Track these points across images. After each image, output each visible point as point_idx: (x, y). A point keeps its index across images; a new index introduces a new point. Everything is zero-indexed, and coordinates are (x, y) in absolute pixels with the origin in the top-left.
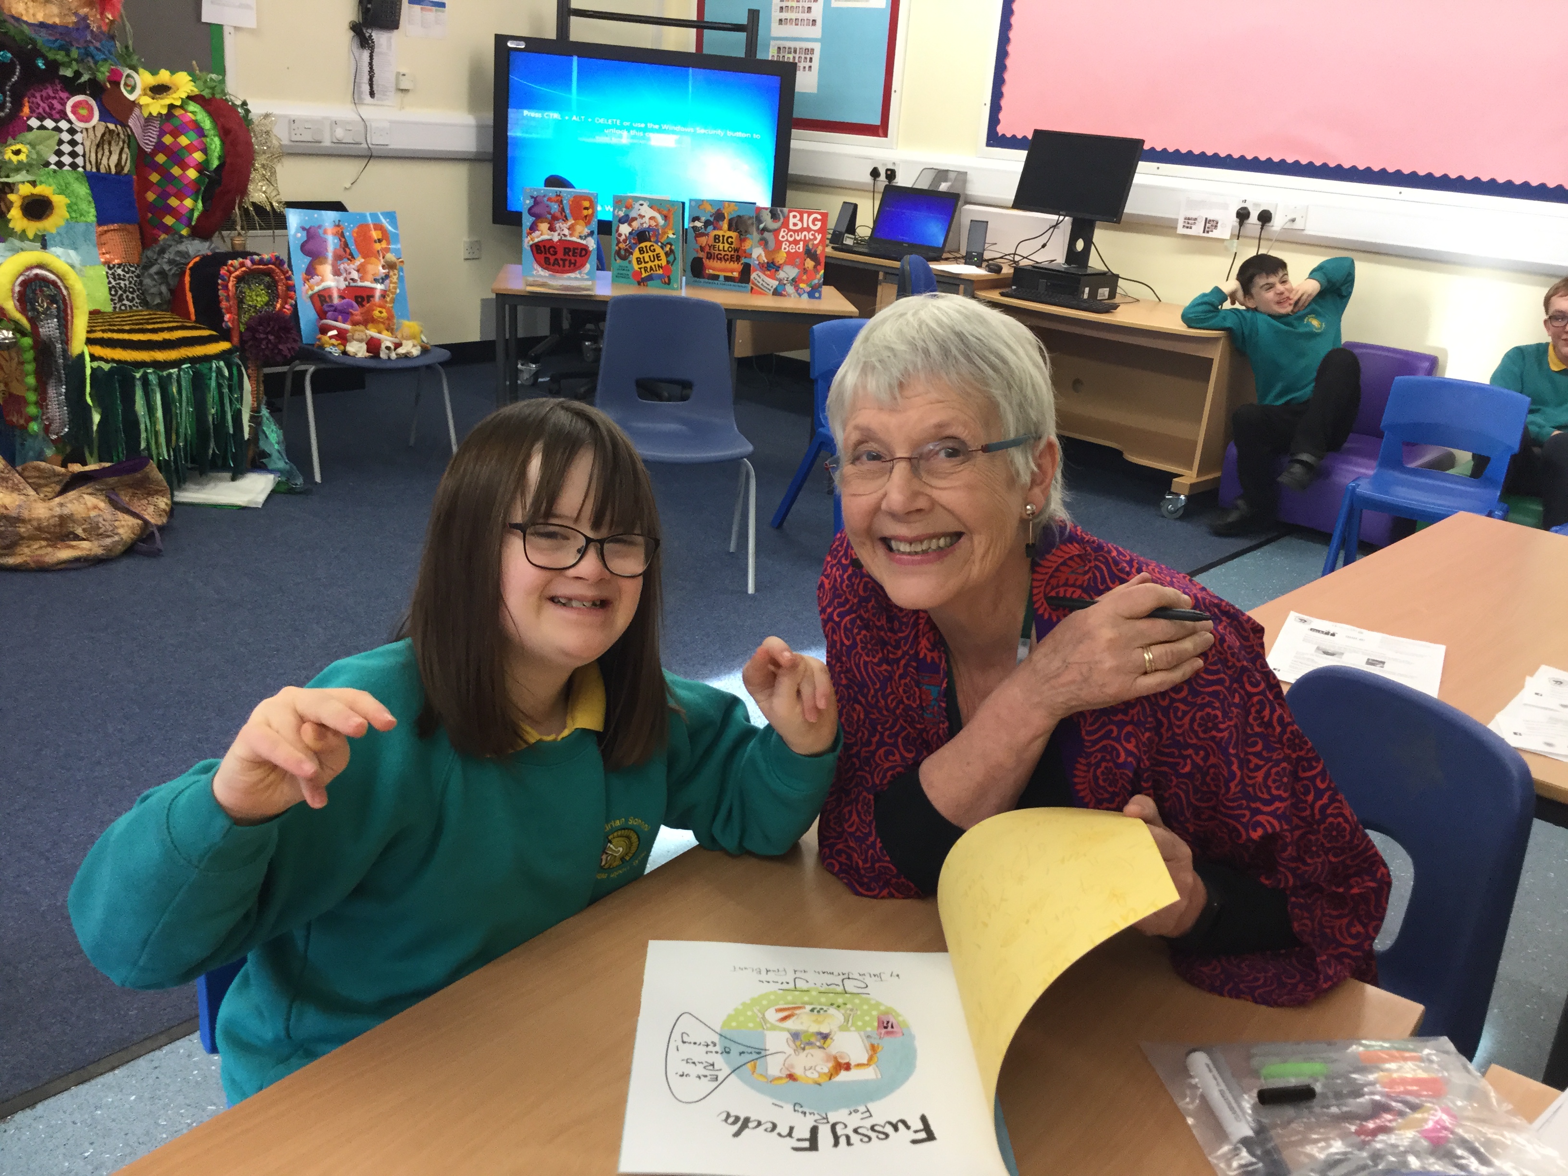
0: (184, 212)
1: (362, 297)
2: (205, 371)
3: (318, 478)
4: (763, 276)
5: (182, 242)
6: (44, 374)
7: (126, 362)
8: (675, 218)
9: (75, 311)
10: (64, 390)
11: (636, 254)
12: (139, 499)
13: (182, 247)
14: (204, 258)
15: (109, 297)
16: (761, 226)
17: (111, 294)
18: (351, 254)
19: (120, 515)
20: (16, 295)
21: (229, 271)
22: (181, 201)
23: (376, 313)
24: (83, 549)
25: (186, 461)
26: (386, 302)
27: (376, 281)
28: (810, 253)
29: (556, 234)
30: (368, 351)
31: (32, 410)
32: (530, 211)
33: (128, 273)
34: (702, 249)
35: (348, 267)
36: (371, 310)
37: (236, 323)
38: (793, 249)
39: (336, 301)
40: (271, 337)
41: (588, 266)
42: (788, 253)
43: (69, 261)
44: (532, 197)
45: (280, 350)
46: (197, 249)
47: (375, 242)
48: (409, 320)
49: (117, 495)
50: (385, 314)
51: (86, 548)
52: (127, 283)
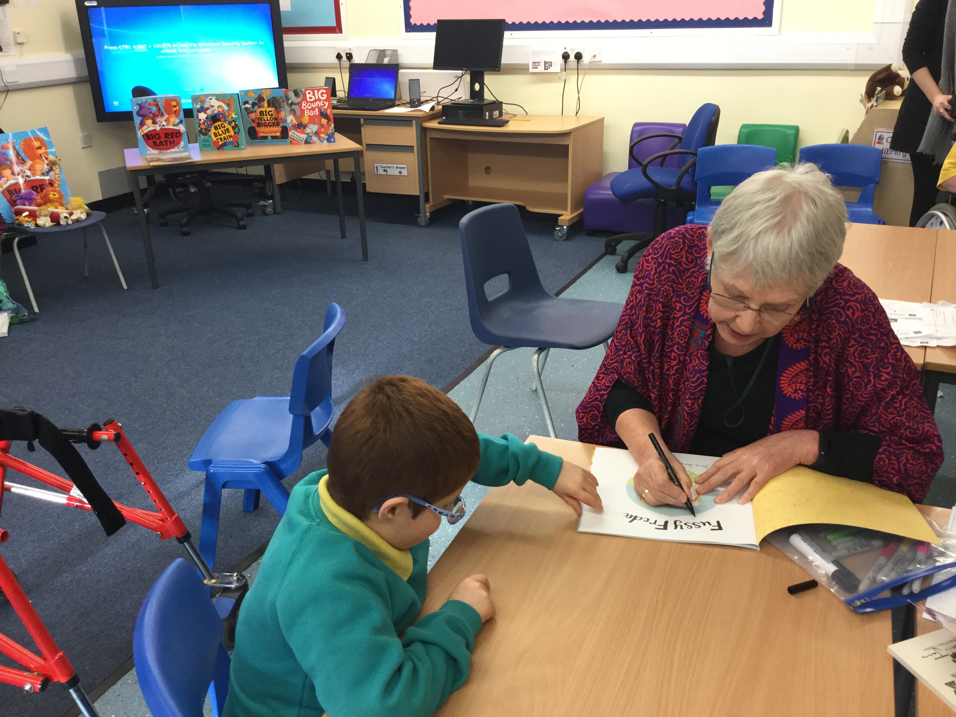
1: (37, 186)
3: (36, 310)
4: (296, 133)
8: (235, 104)
11: (213, 130)
16: (290, 102)
18: (23, 159)
23: (51, 196)
26: (55, 187)
27: (43, 174)
28: (323, 115)
29: (158, 125)
30: (52, 222)
32: (138, 114)
34: (253, 121)
35: (23, 168)
38: (312, 113)
39: (23, 191)
41: (182, 143)
42: (309, 116)
44: (138, 104)
47: (37, 149)
48: (72, 195)
50: (57, 196)
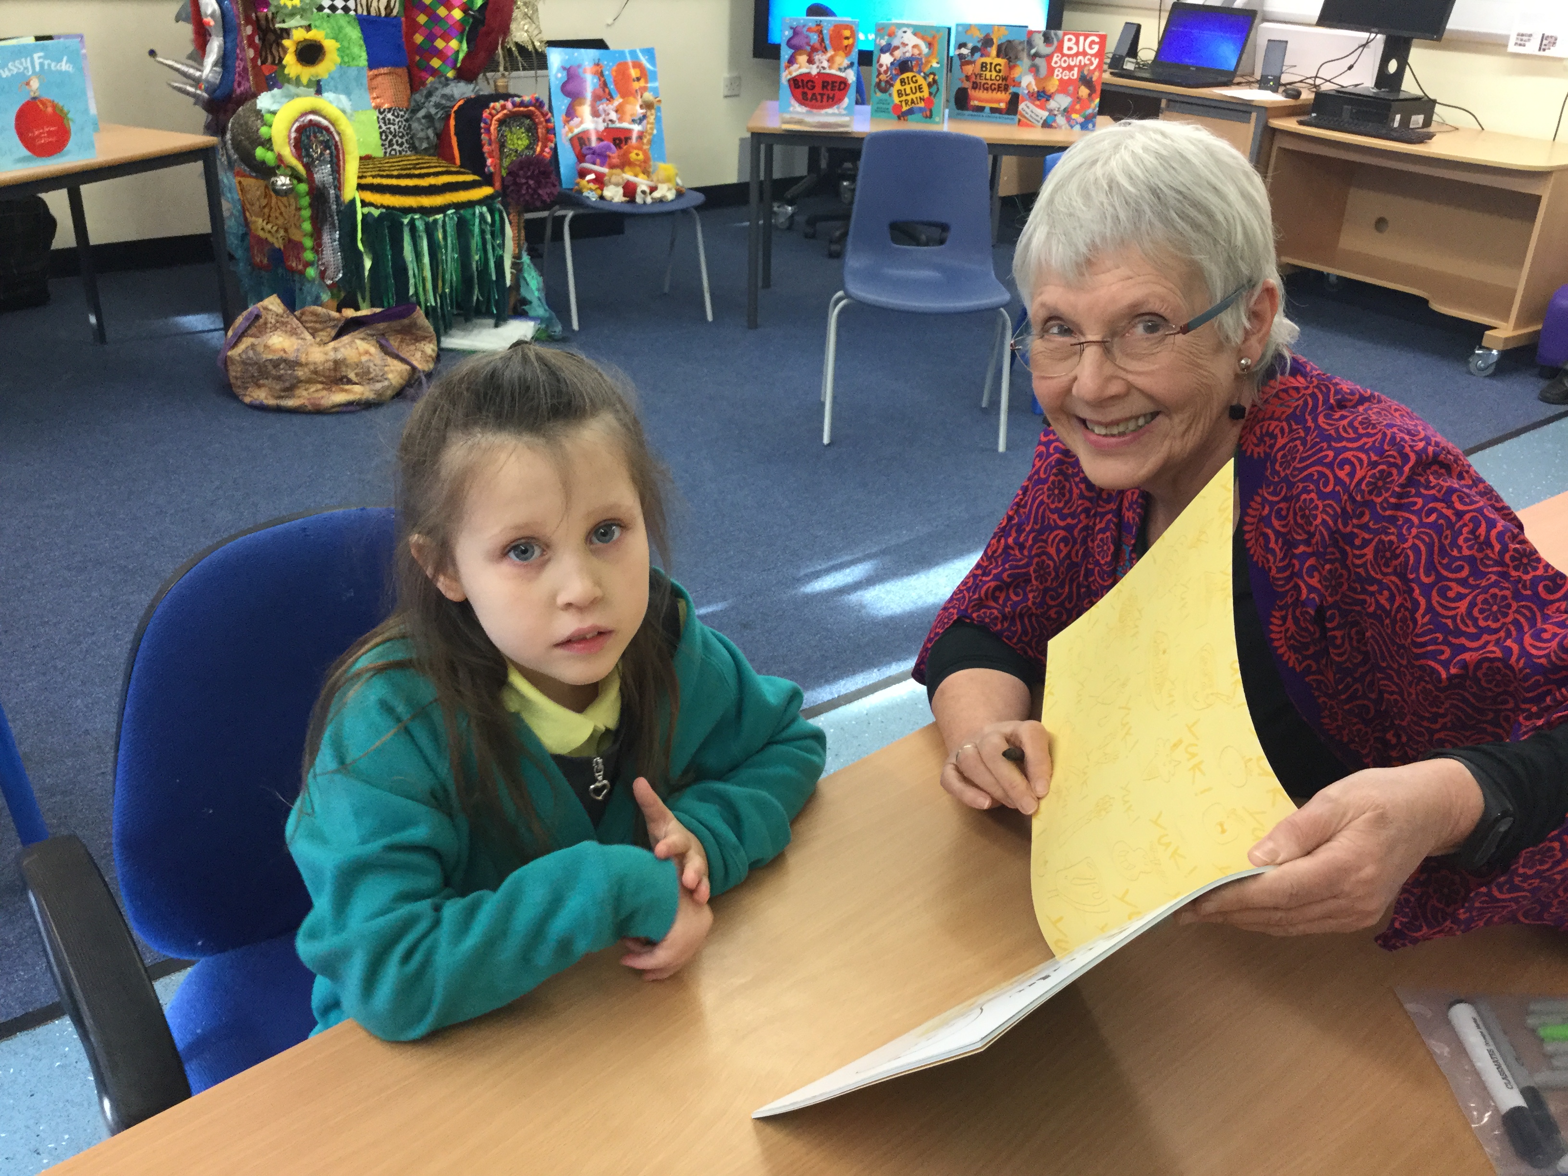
0: (450, 54)
1: (619, 138)
2: (469, 217)
3: (575, 326)
4: (1032, 106)
5: (447, 85)
6: (319, 220)
7: (394, 208)
8: (940, 46)
9: (347, 156)
10: (337, 236)
11: (897, 85)
12: (408, 345)
13: (447, 91)
14: (468, 101)
15: (380, 142)
16: (1033, 51)
17: (381, 138)
18: (610, 94)
19: (389, 360)
20: (292, 141)
21: (490, 114)
22: (447, 41)
23: (633, 156)
24: (356, 393)
25: (452, 308)
26: (643, 144)
27: (633, 121)
28: (1085, 80)
29: (815, 66)
30: (625, 195)
31: (309, 256)
32: (789, 43)
33: (397, 117)
34: (968, 78)
35: (606, 108)
36: (627, 153)
37: (498, 167)
38: (1066, 75)
39: (594, 143)
40: (531, 182)
41: (846, 101)
42: (1061, 80)
43: (341, 107)
44: (791, 28)
45: (539, 195)
46: (462, 91)
47: (634, 80)
48: (664, 162)
49: (387, 340)
51: (358, 392)
52: (396, 127)
